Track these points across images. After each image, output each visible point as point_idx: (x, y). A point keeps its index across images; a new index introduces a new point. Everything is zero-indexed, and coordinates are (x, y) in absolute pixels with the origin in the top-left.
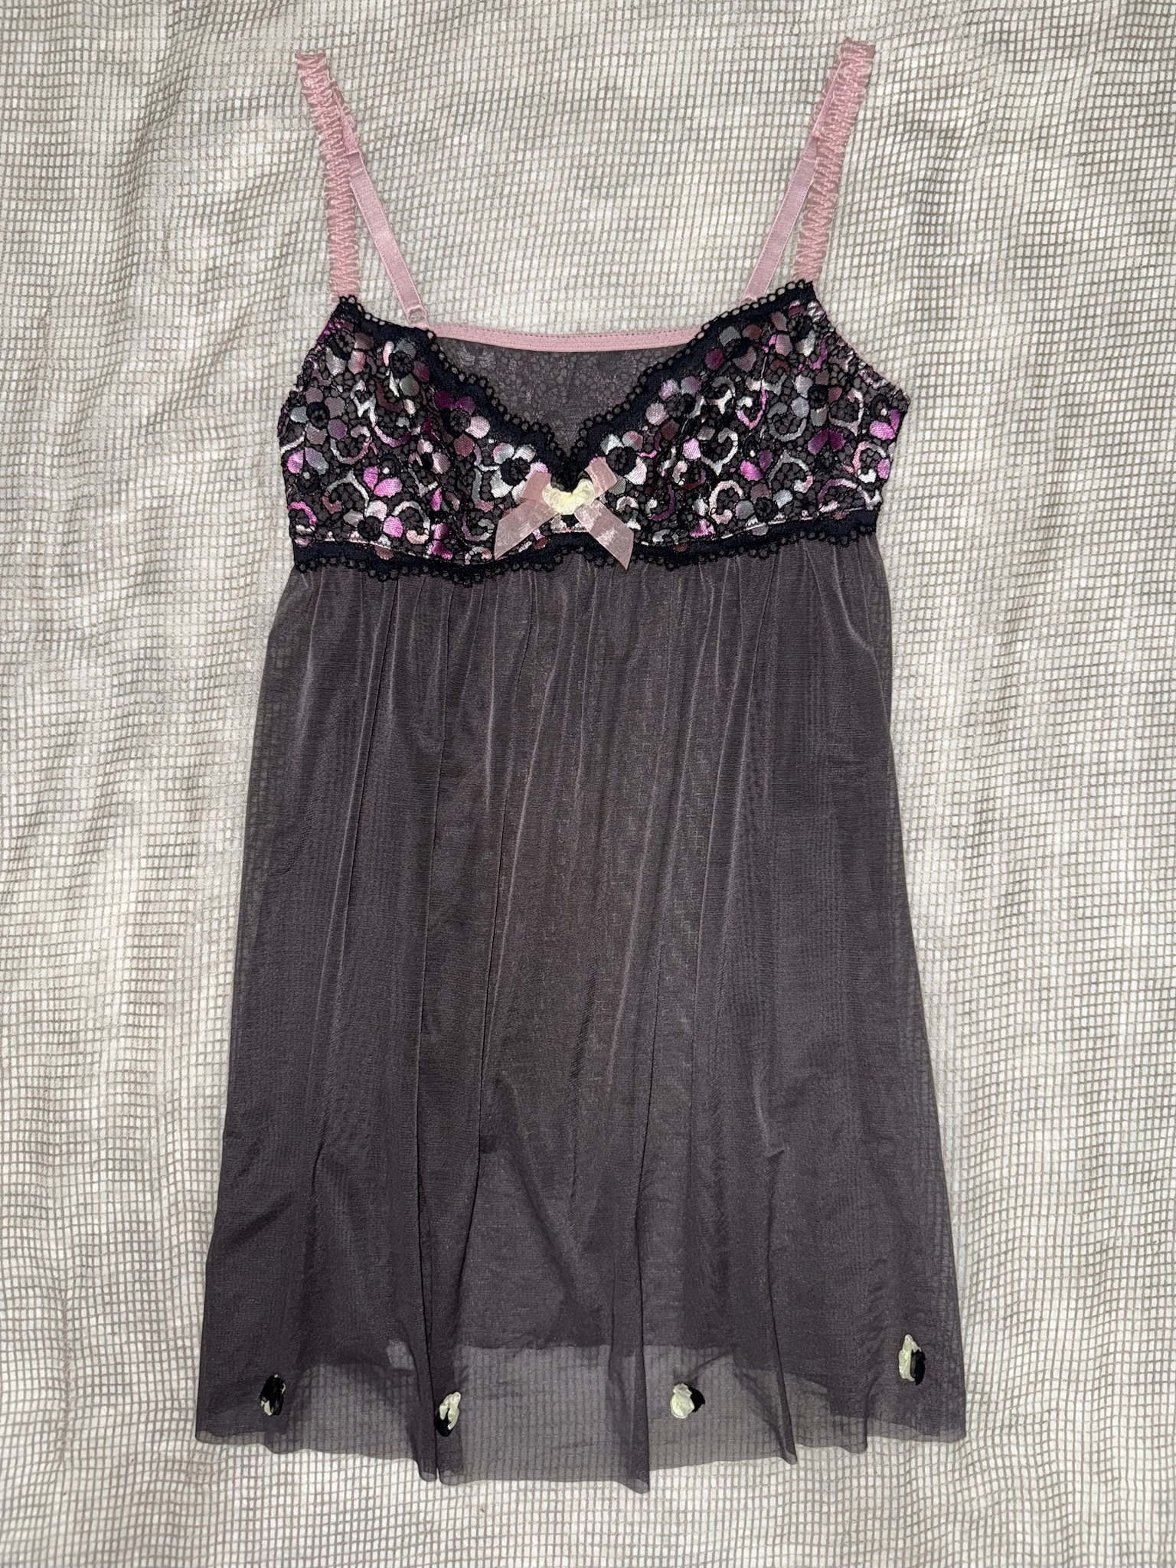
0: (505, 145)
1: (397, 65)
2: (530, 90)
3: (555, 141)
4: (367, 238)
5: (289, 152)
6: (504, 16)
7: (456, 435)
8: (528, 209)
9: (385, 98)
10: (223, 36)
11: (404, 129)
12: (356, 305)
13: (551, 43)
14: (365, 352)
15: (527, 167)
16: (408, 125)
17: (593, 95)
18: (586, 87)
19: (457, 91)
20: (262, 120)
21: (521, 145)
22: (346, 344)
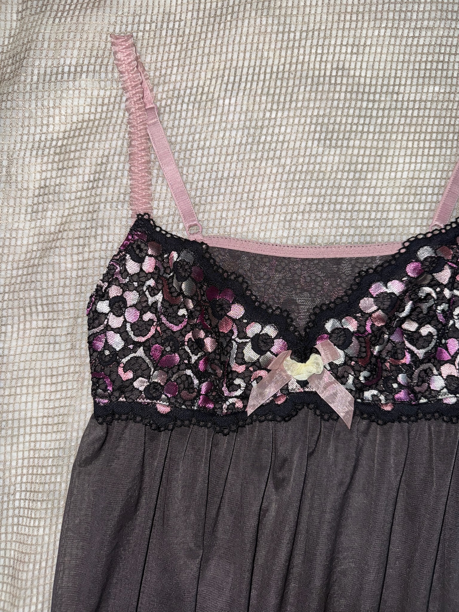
0: (263, 106)
1: (185, 46)
2: (281, 68)
3: (299, 105)
4: (159, 169)
5: (103, 105)
6: (265, 14)
7: (220, 317)
8: (278, 153)
9: (175, 69)
10: (57, 20)
11: (188, 91)
12: (149, 220)
13: (298, 34)
14: (156, 258)
15: (278, 123)
16: (191, 89)
17: (328, 73)
18: (323, 67)
19: (228, 66)
20: (84, 81)
21: (275, 107)
22: (141, 250)
